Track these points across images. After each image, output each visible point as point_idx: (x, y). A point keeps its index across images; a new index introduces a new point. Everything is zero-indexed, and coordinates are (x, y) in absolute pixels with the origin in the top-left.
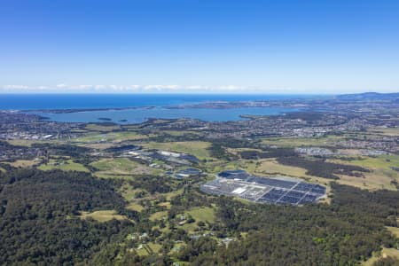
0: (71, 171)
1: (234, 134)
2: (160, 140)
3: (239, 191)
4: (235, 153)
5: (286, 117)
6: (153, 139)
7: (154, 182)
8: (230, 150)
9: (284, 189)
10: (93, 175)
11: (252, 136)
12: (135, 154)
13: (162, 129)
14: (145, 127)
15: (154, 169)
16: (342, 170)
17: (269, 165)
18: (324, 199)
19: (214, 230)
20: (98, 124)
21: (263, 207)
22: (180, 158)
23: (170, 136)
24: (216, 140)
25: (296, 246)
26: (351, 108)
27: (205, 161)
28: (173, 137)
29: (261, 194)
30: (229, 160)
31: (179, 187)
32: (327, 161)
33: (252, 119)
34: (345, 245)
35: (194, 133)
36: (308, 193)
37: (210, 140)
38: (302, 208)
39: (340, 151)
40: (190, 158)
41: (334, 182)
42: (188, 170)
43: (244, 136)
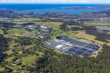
1: (75, 20)
3: (59, 47)
4: (70, 28)
5: (100, 13)
6: (42, 21)
8: (69, 26)
9: (80, 47)
10: (4, 36)
12: (31, 27)
13: (48, 17)
17: (81, 34)
22: (46, 29)
24: (66, 22)
27: (55, 31)
29: (68, 48)
30: (65, 31)
32: (108, 33)
35: (60, 19)
36: (90, 49)
37: (63, 22)
40: (50, 29)
41: (106, 44)
42: (46, 34)
43: (78, 20)
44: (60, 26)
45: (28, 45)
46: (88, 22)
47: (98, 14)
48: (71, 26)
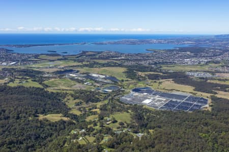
0: (30, 87)
1: (143, 63)
2: (91, 66)
3: (147, 102)
4: (143, 76)
5: (179, 51)
6: (86, 66)
7: (88, 95)
8: (140, 73)
9: (179, 101)
10: (45, 90)
11: (155, 64)
12: (74, 75)
13: (91, 59)
14: (81, 57)
15: (87, 86)
16: (219, 88)
17: (168, 84)
18: (206, 108)
19: (131, 128)
20: (47, 55)
21: (164, 112)
22: (105, 79)
23: (97, 63)
24: (130, 66)
25: (188, 139)
26: (225, 44)
27: (123, 81)
28: (100, 64)
29: (162, 103)
30: (140, 80)
31: (105, 99)
32: (209, 81)
33: (155, 52)
34: (222, 138)
35: (115, 61)
36: (195, 103)
37: (125, 66)
38: (191, 114)
39: (217, 74)
40: (112, 78)
41: (214, 96)
42: (111, 87)
43: (149, 64)
44: (124, 72)
45: (96, 102)
46: (167, 67)
47: (177, 54)
48: (143, 73)
